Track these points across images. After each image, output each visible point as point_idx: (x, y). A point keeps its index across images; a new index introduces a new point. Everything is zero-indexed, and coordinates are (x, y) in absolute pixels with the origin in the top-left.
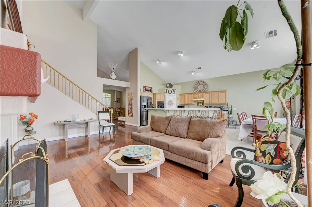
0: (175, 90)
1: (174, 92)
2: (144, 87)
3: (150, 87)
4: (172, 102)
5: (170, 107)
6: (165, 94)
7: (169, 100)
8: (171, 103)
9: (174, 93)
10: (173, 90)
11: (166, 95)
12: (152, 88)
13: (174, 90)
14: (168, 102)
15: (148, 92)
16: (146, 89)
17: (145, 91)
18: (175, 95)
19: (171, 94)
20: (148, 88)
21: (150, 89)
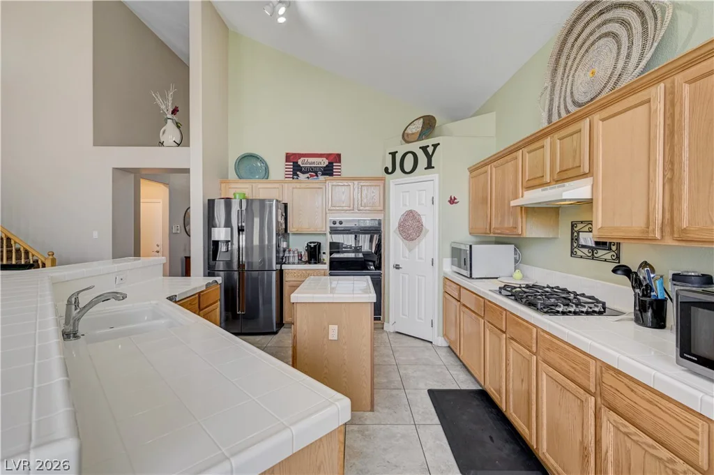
0: (435, 146)
1: (429, 157)
2: (289, 157)
3: (327, 156)
4: (419, 221)
5: (410, 250)
6: (387, 176)
7: (403, 210)
8: (412, 227)
9: (430, 166)
10: (424, 149)
11: (391, 181)
12: (339, 155)
13: (430, 150)
14: (400, 226)
15: (311, 176)
16: (299, 165)
17: (295, 174)
18: (432, 175)
19: (412, 178)
20: (311, 160)
21: (324, 162)
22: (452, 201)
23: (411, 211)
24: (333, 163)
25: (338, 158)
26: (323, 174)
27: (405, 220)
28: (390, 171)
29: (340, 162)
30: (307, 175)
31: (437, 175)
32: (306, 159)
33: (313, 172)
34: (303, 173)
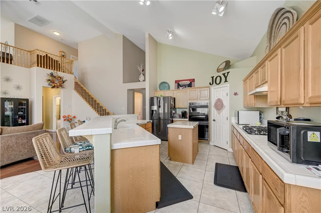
0: (228, 73)
1: (226, 77)
2: (176, 82)
3: (189, 80)
4: (222, 103)
5: (219, 114)
6: (211, 86)
7: (216, 99)
8: (219, 105)
9: (226, 81)
10: (224, 74)
11: (212, 88)
12: (194, 80)
13: (226, 75)
14: (215, 105)
15: (184, 88)
16: (180, 84)
17: (178, 87)
18: (227, 84)
19: (219, 86)
20: (184, 82)
21: (188, 82)
22: (236, 94)
23: (219, 99)
24: (191, 82)
25: (193, 80)
26: (188, 87)
27: (217, 102)
28: (211, 84)
29: (194, 82)
30: (183, 87)
31: (229, 84)
32: (182, 82)
33: (185, 86)
34: (181, 87)
